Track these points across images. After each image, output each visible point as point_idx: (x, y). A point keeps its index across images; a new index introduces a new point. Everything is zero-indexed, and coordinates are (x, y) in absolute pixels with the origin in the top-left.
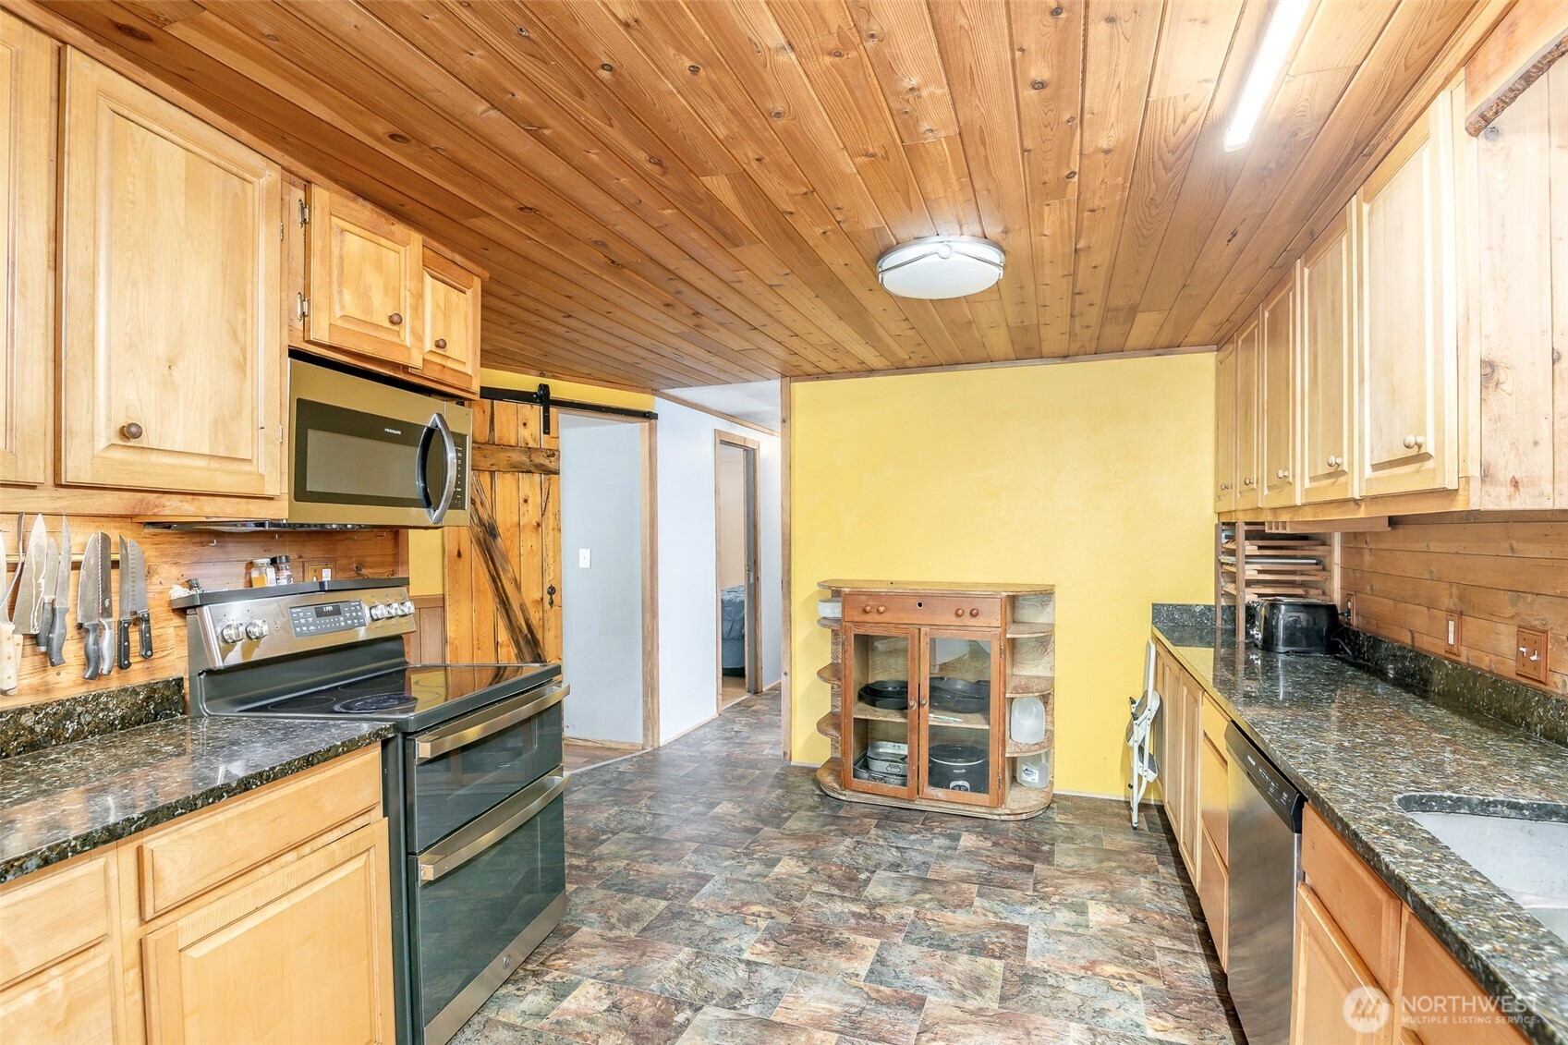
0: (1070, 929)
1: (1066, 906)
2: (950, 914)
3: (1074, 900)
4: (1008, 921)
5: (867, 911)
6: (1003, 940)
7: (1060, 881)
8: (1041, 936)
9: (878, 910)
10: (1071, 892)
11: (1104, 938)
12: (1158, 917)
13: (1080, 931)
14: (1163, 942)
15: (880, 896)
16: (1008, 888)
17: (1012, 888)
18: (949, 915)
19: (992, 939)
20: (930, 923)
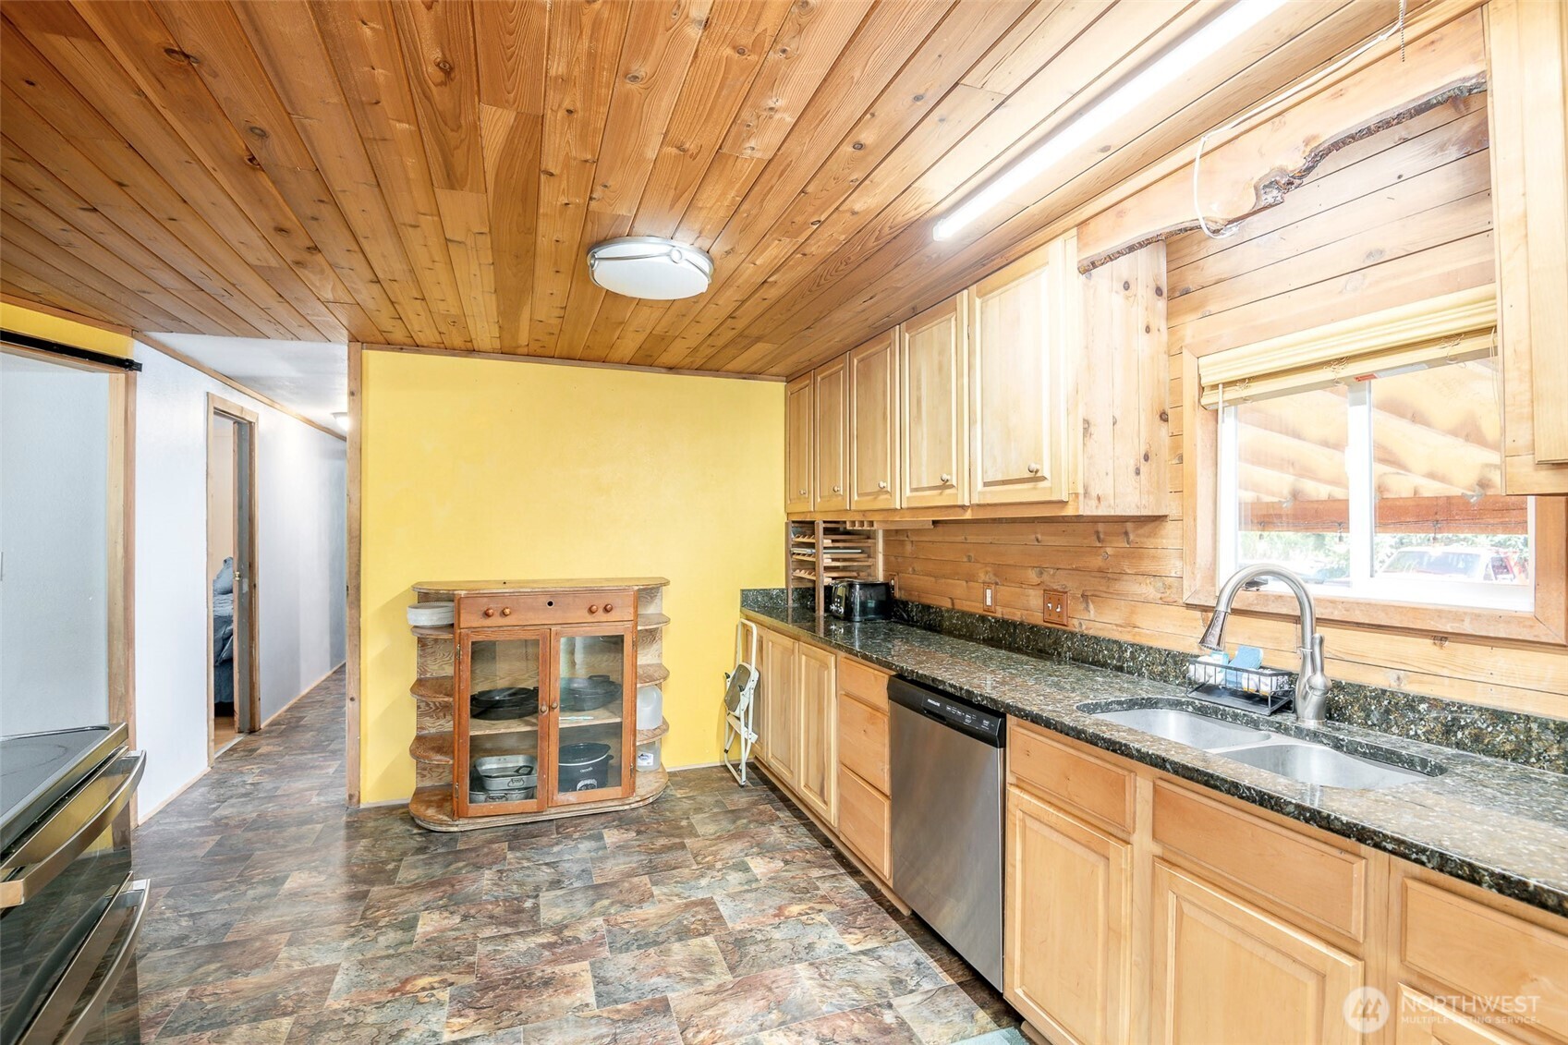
0: (746, 887)
1: (729, 868)
2: (638, 911)
3: (734, 860)
4: (693, 899)
5: (555, 937)
6: (700, 917)
7: (714, 848)
8: (728, 901)
9: (567, 933)
10: (727, 855)
11: (775, 885)
12: (801, 854)
13: (754, 886)
14: (816, 873)
15: (559, 918)
16: (674, 869)
17: (678, 868)
18: (638, 913)
19: (688, 919)
20: (626, 926)
